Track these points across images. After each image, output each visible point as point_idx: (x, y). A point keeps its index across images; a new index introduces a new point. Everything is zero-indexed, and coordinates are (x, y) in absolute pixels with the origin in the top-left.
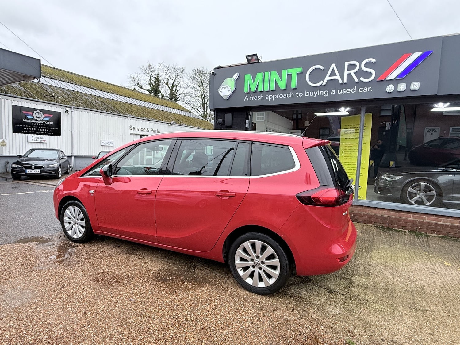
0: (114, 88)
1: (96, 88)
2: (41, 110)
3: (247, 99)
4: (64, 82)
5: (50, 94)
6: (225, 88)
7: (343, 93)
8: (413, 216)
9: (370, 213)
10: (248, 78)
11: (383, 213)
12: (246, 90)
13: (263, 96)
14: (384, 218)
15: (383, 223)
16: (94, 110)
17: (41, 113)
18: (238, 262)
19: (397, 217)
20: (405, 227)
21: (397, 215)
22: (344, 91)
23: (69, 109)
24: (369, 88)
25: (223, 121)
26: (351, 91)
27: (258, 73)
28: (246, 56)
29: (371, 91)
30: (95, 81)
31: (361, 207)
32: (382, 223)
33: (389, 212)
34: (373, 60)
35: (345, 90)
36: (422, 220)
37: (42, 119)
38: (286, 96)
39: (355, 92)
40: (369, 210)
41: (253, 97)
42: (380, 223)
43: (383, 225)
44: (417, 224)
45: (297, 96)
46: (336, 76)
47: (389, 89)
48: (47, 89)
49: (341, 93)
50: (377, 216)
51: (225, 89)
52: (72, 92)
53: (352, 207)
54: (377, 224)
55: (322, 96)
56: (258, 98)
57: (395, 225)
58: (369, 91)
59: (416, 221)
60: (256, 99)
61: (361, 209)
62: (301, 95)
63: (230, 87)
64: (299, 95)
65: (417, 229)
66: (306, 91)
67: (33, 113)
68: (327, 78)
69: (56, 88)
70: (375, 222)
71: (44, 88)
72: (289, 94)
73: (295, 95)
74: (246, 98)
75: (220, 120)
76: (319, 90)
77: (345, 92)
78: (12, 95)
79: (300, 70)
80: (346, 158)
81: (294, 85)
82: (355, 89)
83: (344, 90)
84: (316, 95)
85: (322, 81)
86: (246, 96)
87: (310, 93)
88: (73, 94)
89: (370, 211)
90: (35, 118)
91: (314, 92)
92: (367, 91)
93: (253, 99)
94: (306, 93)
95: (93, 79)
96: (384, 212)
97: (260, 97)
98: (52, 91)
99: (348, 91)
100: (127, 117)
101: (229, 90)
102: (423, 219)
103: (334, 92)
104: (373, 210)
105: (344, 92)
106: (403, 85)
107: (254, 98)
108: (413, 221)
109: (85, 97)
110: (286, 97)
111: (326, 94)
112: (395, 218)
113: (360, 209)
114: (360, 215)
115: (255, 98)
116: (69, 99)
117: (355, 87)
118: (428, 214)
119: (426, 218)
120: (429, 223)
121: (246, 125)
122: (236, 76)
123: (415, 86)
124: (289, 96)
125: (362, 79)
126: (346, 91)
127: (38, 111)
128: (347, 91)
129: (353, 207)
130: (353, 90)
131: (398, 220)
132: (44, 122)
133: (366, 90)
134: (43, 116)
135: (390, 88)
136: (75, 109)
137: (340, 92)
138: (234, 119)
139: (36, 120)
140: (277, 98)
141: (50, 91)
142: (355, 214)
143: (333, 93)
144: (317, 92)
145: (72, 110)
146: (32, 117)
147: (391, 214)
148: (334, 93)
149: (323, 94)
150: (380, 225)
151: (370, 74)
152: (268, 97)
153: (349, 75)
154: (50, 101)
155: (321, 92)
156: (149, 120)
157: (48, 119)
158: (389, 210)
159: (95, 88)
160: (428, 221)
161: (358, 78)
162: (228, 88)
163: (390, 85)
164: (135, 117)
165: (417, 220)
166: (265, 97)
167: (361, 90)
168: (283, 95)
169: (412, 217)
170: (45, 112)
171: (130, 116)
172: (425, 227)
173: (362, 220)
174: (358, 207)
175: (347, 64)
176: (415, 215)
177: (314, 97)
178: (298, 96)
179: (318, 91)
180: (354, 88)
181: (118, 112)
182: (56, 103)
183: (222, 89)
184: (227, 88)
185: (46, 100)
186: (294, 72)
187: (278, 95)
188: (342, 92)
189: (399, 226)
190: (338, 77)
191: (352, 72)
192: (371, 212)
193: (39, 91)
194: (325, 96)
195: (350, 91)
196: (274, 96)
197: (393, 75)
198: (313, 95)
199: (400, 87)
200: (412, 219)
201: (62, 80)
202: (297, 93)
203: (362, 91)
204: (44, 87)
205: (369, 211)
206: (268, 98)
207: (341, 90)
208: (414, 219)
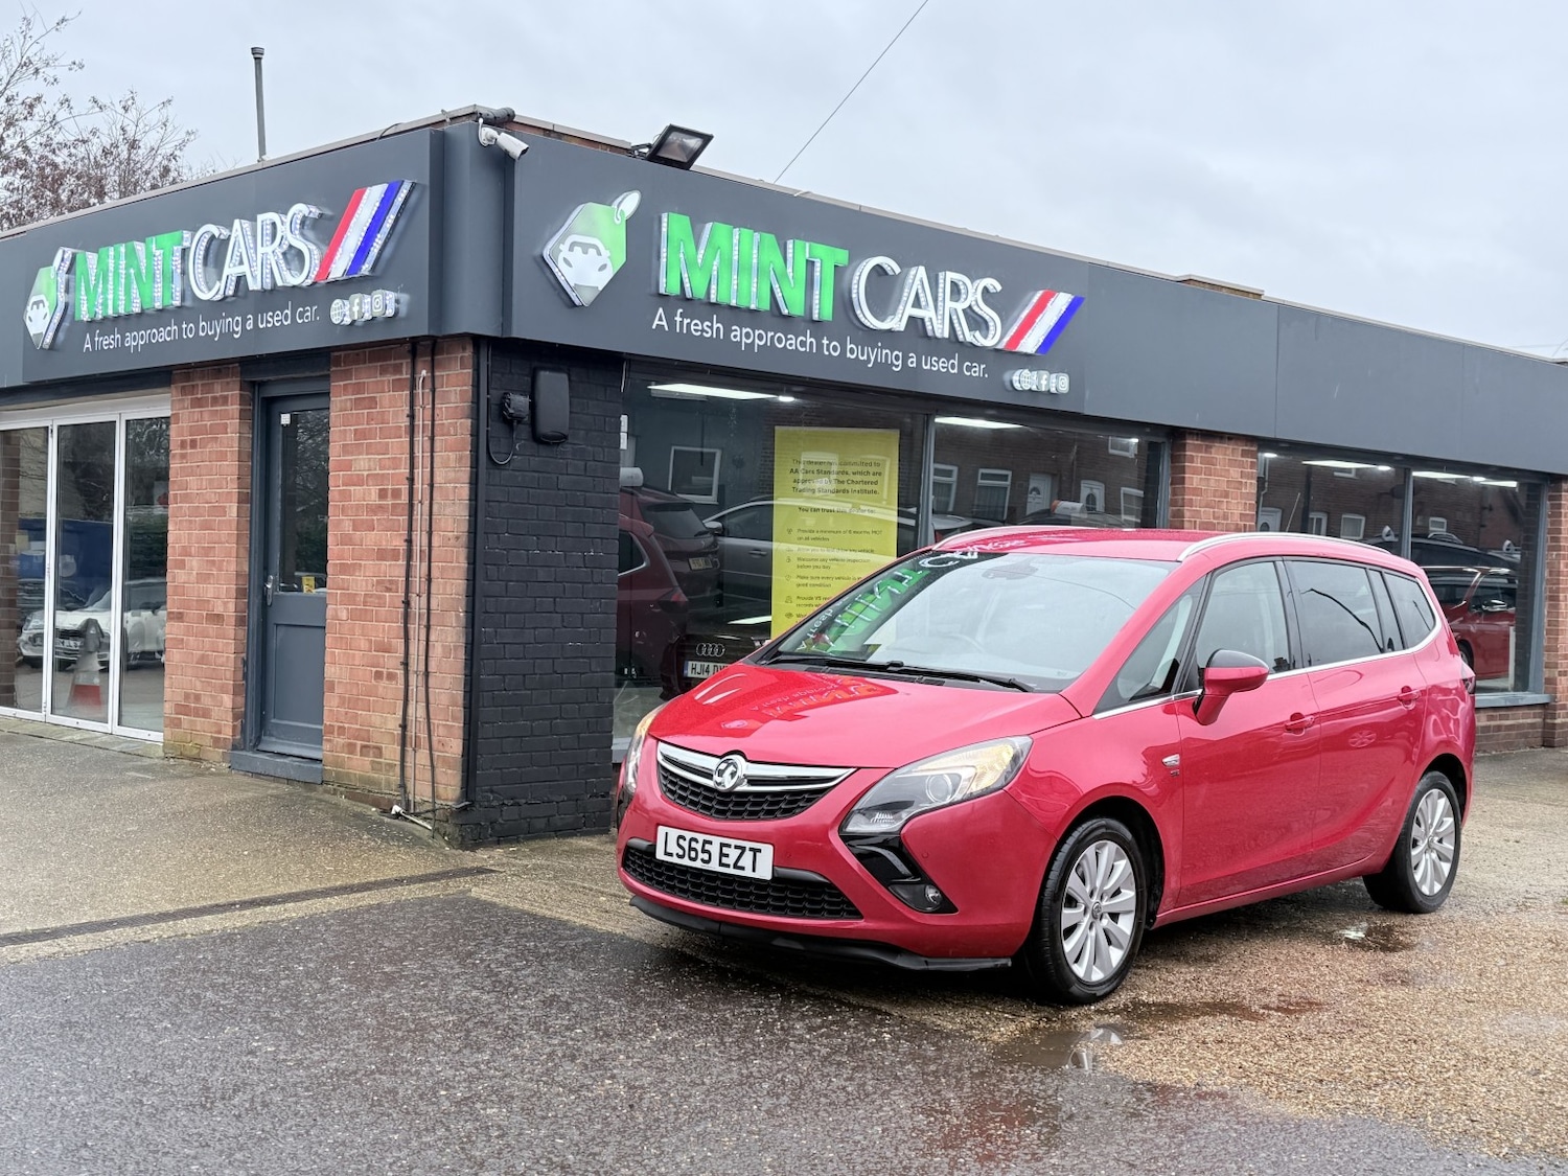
3: (664, 323)
6: (585, 248)
7: (932, 368)
13: (722, 326)
22: (934, 364)
24: (982, 367)
26: (947, 368)
29: (987, 375)
35: (937, 359)
38: (792, 343)
39: (956, 371)
41: (686, 321)
49: (929, 367)
51: (585, 252)
55: (887, 367)
56: (703, 330)
58: (981, 374)
60: (696, 330)
62: (835, 349)
63: (608, 253)
64: (830, 347)
66: (849, 338)
72: (805, 339)
73: (819, 346)
74: (659, 320)
76: (882, 345)
77: (937, 365)
80: (805, 581)
82: (956, 364)
83: (935, 361)
84: (873, 359)
86: (661, 310)
87: (860, 348)
91: (870, 349)
92: (977, 374)
93: (685, 331)
94: (849, 347)
97: (711, 328)
99: (942, 365)
101: (603, 265)
103: (914, 360)
107: (689, 325)
110: (794, 347)
111: (896, 361)
115: (693, 327)
117: (957, 355)
122: (630, 202)
123: (1061, 383)
124: (803, 344)
126: (937, 362)
128: (940, 364)
130: (953, 366)
133: (977, 370)
135: (1021, 379)
137: (926, 365)
140: (769, 344)
143: (912, 363)
144: (876, 350)
148: (914, 365)
149: (889, 361)
152: (737, 334)
155: (884, 352)
162: (599, 254)
166: (727, 331)
167: (967, 370)
168: (787, 340)
177: (870, 366)
178: (827, 353)
179: (879, 348)
180: (954, 359)
183: (571, 249)
184: (592, 251)
187: (770, 334)
188: (931, 365)
194: (893, 368)
195: (946, 365)
196: (757, 332)
198: (865, 357)
202: (825, 342)
203: (968, 373)
206: (738, 339)
207: (929, 358)
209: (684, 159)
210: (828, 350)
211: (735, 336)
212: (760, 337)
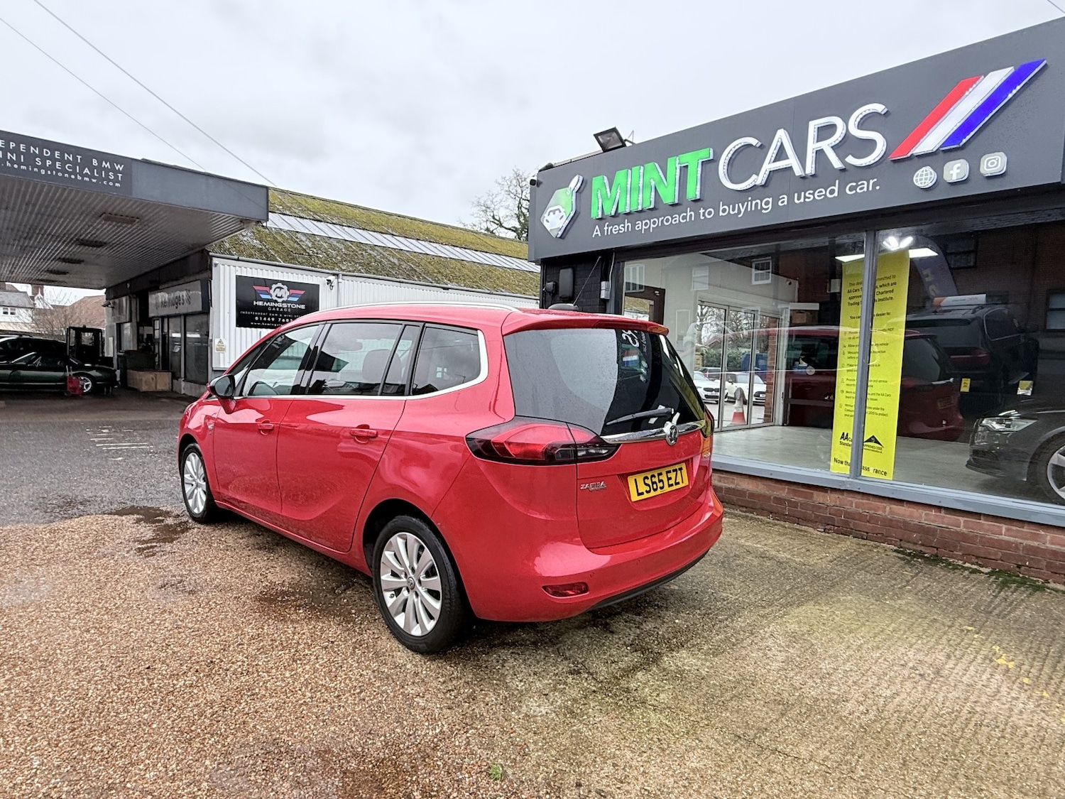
0: (434, 231)
1: (396, 232)
2: (283, 282)
3: (599, 233)
4: (338, 227)
5: (304, 250)
6: (554, 212)
7: (807, 200)
8: (1007, 530)
9: (887, 514)
10: (598, 183)
11: (923, 515)
12: (596, 213)
13: (629, 224)
14: (926, 531)
15: (922, 545)
16: (380, 277)
17: (285, 287)
18: (386, 577)
19: (962, 529)
20: (983, 560)
21: (962, 525)
22: (809, 196)
23: (334, 277)
24: (871, 182)
25: (556, 286)
26: (825, 195)
27: (617, 172)
28: (595, 135)
29: (878, 188)
30: (399, 218)
31: (865, 497)
32: (920, 542)
33: (939, 514)
34: (879, 108)
35: (811, 192)
36: (1036, 544)
37: (285, 299)
38: (678, 219)
39: (836, 194)
40: (885, 505)
41: (610, 228)
42: (915, 544)
43: (922, 548)
44: (1021, 553)
45: (702, 218)
46: (788, 158)
47: (921, 180)
48: (301, 241)
49: (802, 200)
50: (905, 523)
51: (554, 214)
52: (348, 243)
53: (840, 496)
54: (907, 545)
55: (758, 211)
56: (620, 230)
57: (955, 552)
58: (870, 189)
59: (1017, 546)
60: (616, 231)
61: (865, 501)
62: (710, 213)
63: (564, 210)
64: (706, 213)
65: (1019, 567)
66: (721, 203)
67: (271, 288)
68: (768, 166)
69: (318, 239)
70: (901, 540)
71: (298, 240)
72: (685, 214)
73: (697, 215)
74: (597, 232)
75: (550, 285)
76: (750, 199)
77: (812, 196)
78: (236, 257)
79: (707, 153)
80: (851, 368)
81: (693, 191)
82: (836, 189)
83: (809, 194)
84: (743, 210)
85: (754, 176)
86: (597, 227)
87: (731, 206)
88: (347, 248)
89: (888, 509)
90: (275, 298)
91: (740, 204)
92: (865, 189)
93: (609, 233)
94: (721, 208)
95: (396, 215)
96: (925, 512)
97: (624, 227)
98: (310, 245)
99: (818, 195)
100: (448, 289)
101: (562, 216)
102: (1036, 541)
103: (786, 200)
104: (896, 508)
105: (809, 198)
106: (959, 165)
107: (612, 229)
108: (1008, 542)
109: (371, 252)
110: (678, 222)
111: (766, 205)
112: (957, 532)
113: (861, 501)
114: (861, 517)
115: (613, 230)
116: (338, 258)
117: (837, 181)
118: (1051, 526)
119: (1048, 538)
120: (1055, 553)
121: (602, 294)
122: (575, 183)
123: (993, 163)
124: (684, 218)
125: (851, 160)
126: (813, 194)
127: (280, 285)
128: (816, 194)
129: (843, 495)
130: (832, 192)
131: (964, 537)
132: (289, 305)
133: (865, 186)
134: (288, 293)
135: (924, 177)
136: (344, 277)
137: (799, 199)
138: (579, 281)
139: (276, 302)
140: (660, 225)
141: (307, 245)
142: (849, 513)
143: (782, 202)
144: (746, 203)
145: (340, 280)
146: (269, 297)
147: (945, 520)
148: (786, 203)
149: (759, 208)
150: (915, 547)
151: (871, 144)
152: (640, 226)
153: (820, 153)
154: (301, 264)
155: (754, 202)
156: (494, 292)
157: (296, 299)
158: (939, 508)
159: (394, 233)
160: (1054, 546)
161: (842, 158)
162: (560, 212)
163: (924, 169)
164: (465, 288)
165: (1020, 541)
166: (634, 225)
167: (850, 190)
168: (672, 218)
169: (1004, 533)
170: (291, 285)
171: (453, 287)
172: (1045, 564)
173: (867, 533)
174: (857, 496)
175: (813, 126)
176: (1014, 528)
177: (740, 216)
179: (748, 201)
180: (835, 186)
181: (430, 279)
182: (310, 268)
183: (549, 215)
184: (557, 212)
185: (293, 264)
186: (693, 160)
187: (660, 219)
188: (805, 197)
189: (967, 556)
190: (792, 161)
191: (826, 145)
192: (891, 512)
193: (288, 246)
194: (763, 211)
195: (824, 193)
196: (652, 221)
197: (932, 141)
198: (736, 211)
199: (951, 172)
200: (1006, 538)
201: (334, 222)
202: (702, 211)
203: (854, 192)
204: (297, 238)
205: (885, 508)
206: (640, 228)
207: (803, 193)
208: (1012, 539)
209: (621, 144)
210: (704, 215)
211: (638, 227)
212: (654, 223)
